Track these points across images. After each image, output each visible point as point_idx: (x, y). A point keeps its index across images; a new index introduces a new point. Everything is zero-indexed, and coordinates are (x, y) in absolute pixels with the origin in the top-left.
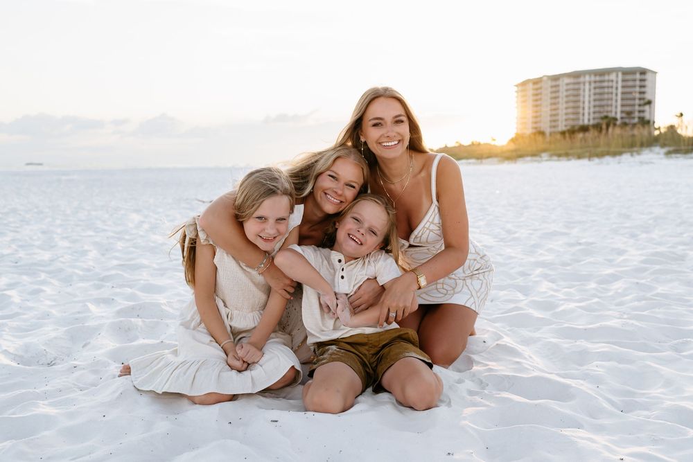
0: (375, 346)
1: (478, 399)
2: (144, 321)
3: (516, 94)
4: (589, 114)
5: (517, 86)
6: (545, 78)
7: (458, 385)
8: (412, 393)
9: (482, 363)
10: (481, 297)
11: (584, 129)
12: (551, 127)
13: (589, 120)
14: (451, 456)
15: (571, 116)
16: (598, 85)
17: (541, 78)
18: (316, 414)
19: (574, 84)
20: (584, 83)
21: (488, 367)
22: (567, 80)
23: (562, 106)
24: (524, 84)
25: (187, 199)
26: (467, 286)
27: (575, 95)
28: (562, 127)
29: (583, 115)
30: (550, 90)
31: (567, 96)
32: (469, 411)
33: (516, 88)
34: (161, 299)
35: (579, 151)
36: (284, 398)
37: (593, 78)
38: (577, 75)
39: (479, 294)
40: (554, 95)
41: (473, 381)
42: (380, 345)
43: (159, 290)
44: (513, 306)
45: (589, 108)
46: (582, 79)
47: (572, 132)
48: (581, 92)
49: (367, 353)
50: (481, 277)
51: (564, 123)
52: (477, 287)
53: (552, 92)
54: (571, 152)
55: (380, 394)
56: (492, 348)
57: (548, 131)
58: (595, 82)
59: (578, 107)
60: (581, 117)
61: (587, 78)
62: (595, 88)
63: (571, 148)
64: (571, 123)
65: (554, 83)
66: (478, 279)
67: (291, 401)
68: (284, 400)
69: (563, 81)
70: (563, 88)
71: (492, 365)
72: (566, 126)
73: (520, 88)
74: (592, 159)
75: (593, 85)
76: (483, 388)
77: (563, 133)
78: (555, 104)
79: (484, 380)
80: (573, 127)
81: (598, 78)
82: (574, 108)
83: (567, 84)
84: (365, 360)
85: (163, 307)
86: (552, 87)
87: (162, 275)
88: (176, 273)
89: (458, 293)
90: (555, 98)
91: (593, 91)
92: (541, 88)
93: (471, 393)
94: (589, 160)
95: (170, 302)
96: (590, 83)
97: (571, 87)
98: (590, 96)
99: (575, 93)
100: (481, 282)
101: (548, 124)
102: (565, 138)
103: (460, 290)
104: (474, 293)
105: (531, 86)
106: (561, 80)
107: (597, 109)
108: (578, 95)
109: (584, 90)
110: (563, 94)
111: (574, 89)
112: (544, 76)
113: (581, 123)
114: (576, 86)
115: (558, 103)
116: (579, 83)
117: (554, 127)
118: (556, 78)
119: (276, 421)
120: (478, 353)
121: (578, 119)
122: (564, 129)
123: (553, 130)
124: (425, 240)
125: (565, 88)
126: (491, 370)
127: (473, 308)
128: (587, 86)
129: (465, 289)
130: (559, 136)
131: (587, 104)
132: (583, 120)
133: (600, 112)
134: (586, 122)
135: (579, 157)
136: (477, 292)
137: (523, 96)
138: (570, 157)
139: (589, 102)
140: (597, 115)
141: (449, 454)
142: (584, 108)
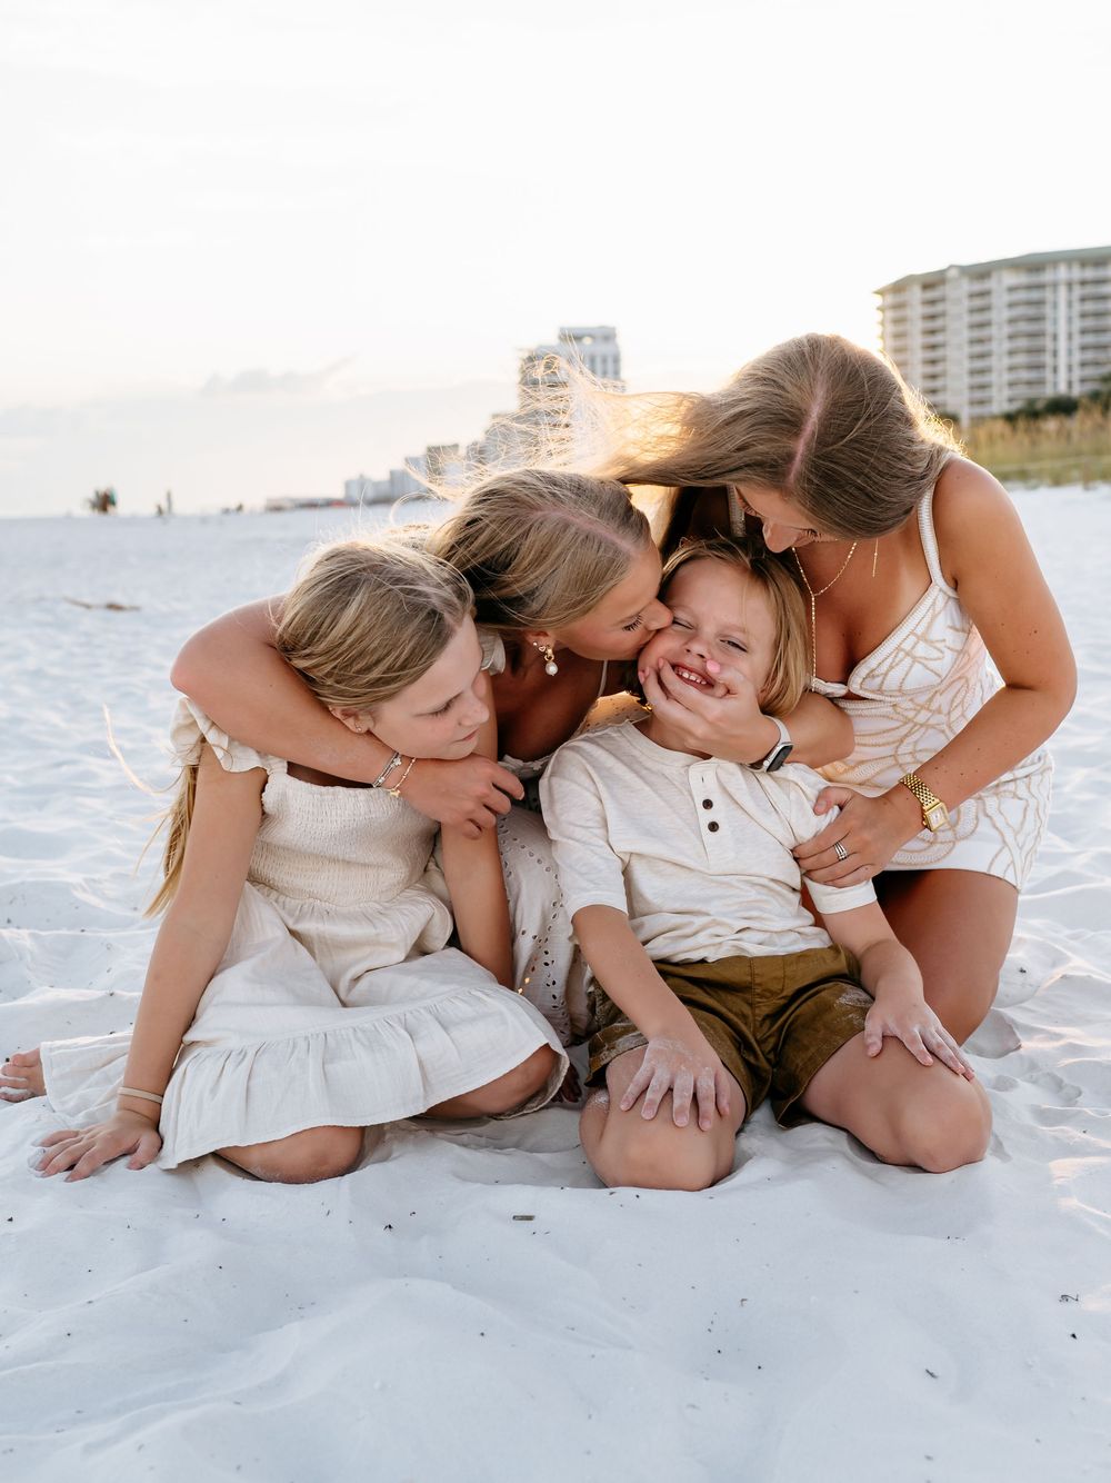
0: (773, 993)
1: (1072, 1132)
2: (33, 936)
3: (879, 316)
4: (1070, 368)
5: (880, 292)
6: (953, 273)
7: (1003, 1095)
8: (923, 1127)
9: (1042, 1031)
10: (1026, 848)
11: (1063, 407)
12: (972, 403)
13: (1070, 384)
14: (1071, 1305)
15: (1025, 375)
16: (1090, 290)
17: (942, 272)
18: (642, 1192)
19: (1030, 287)
20: (1055, 285)
21: (1062, 1042)
22: (1010, 279)
23: (999, 346)
24: (899, 287)
25: (42, 599)
26: (987, 816)
27: (1032, 319)
28: (1001, 402)
29: (1055, 370)
30: (966, 304)
31: (1012, 321)
32: (1064, 1168)
33: (878, 300)
34: (60, 870)
35: (1058, 464)
36: (517, 1146)
37: (1077, 273)
38: (1034, 265)
39: (1021, 838)
40: (978, 318)
41: (1034, 1082)
42: (789, 991)
43: (49, 846)
44: (1055, 870)
45: (1070, 352)
46: (1047, 277)
47: (1030, 414)
48: (1048, 310)
49: (747, 1010)
50: (1022, 790)
51: (1007, 393)
52: (1015, 819)
53: (972, 311)
54: (1032, 467)
55: (798, 1129)
56: (1050, 988)
57: (965, 414)
58: (1083, 283)
59: (1041, 350)
60: (1048, 374)
61: (1062, 273)
62: (1083, 299)
63: (1035, 458)
64: (1025, 392)
65: (978, 287)
66: (1015, 796)
67: (540, 1156)
68: (520, 1153)
69: (1000, 281)
70: (1000, 299)
71: (1074, 1034)
72: (1011, 400)
73: (890, 299)
74: (1091, 485)
75: (1078, 291)
76: (1070, 1101)
77: (1010, 418)
78: (980, 341)
79: (1066, 1081)
80: (1031, 402)
81: (1090, 273)
82: (1030, 351)
83: (1011, 289)
84: (744, 1028)
85: (79, 895)
86: (972, 296)
87: (41, 806)
88: (80, 800)
89: (965, 838)
90: (982, 325)
91: (1077, 308)
92: (943, 300)
93: (1044, 1116)
94: (1087, 488)
95: (94, 880)
96: (1070, 285)
97: (1022, 295)
98: (1070, 320)
99: (1031, 311)
100: (1022, 803)
101: (966, 395)
102: (1014, 429)
103: (969, 827)
104: (1009, 838)
105: (916, 295)
106: (995, 277)
107: (1090, 355)
108: (1039, 319)
109: (1055, 305)
110: (1000, 314)
111: (1030, 303)
112: (951, 267)
113: (1049, 392)
114: (1035, 295)
115: (989, 339)
116: (1041, 287)
117: (981, 402)
118: (981, 272)
119: (530, 1218)
120: (1016, 1002)
121: (1041, 382)
122: (1007, 407)
123: (978, 410)
124: (895, 686)
125: (1007, 298)
126: (1075, 1049)
127: (1010, 878)
128: (1062, 292)
129: (984, 826)
130: (1000, 427)
131: (1062, 344)
132: (1055, 384)
133: (1097, 364)
134: (1062, 389)
135: (1058, 481)
136: (1016, 833)
137: (897, 321)
138: (1033, 482)
139: (1070, 336)
140: (1090, 372)
141: (1065, 1298)
142: (1055, 354)
